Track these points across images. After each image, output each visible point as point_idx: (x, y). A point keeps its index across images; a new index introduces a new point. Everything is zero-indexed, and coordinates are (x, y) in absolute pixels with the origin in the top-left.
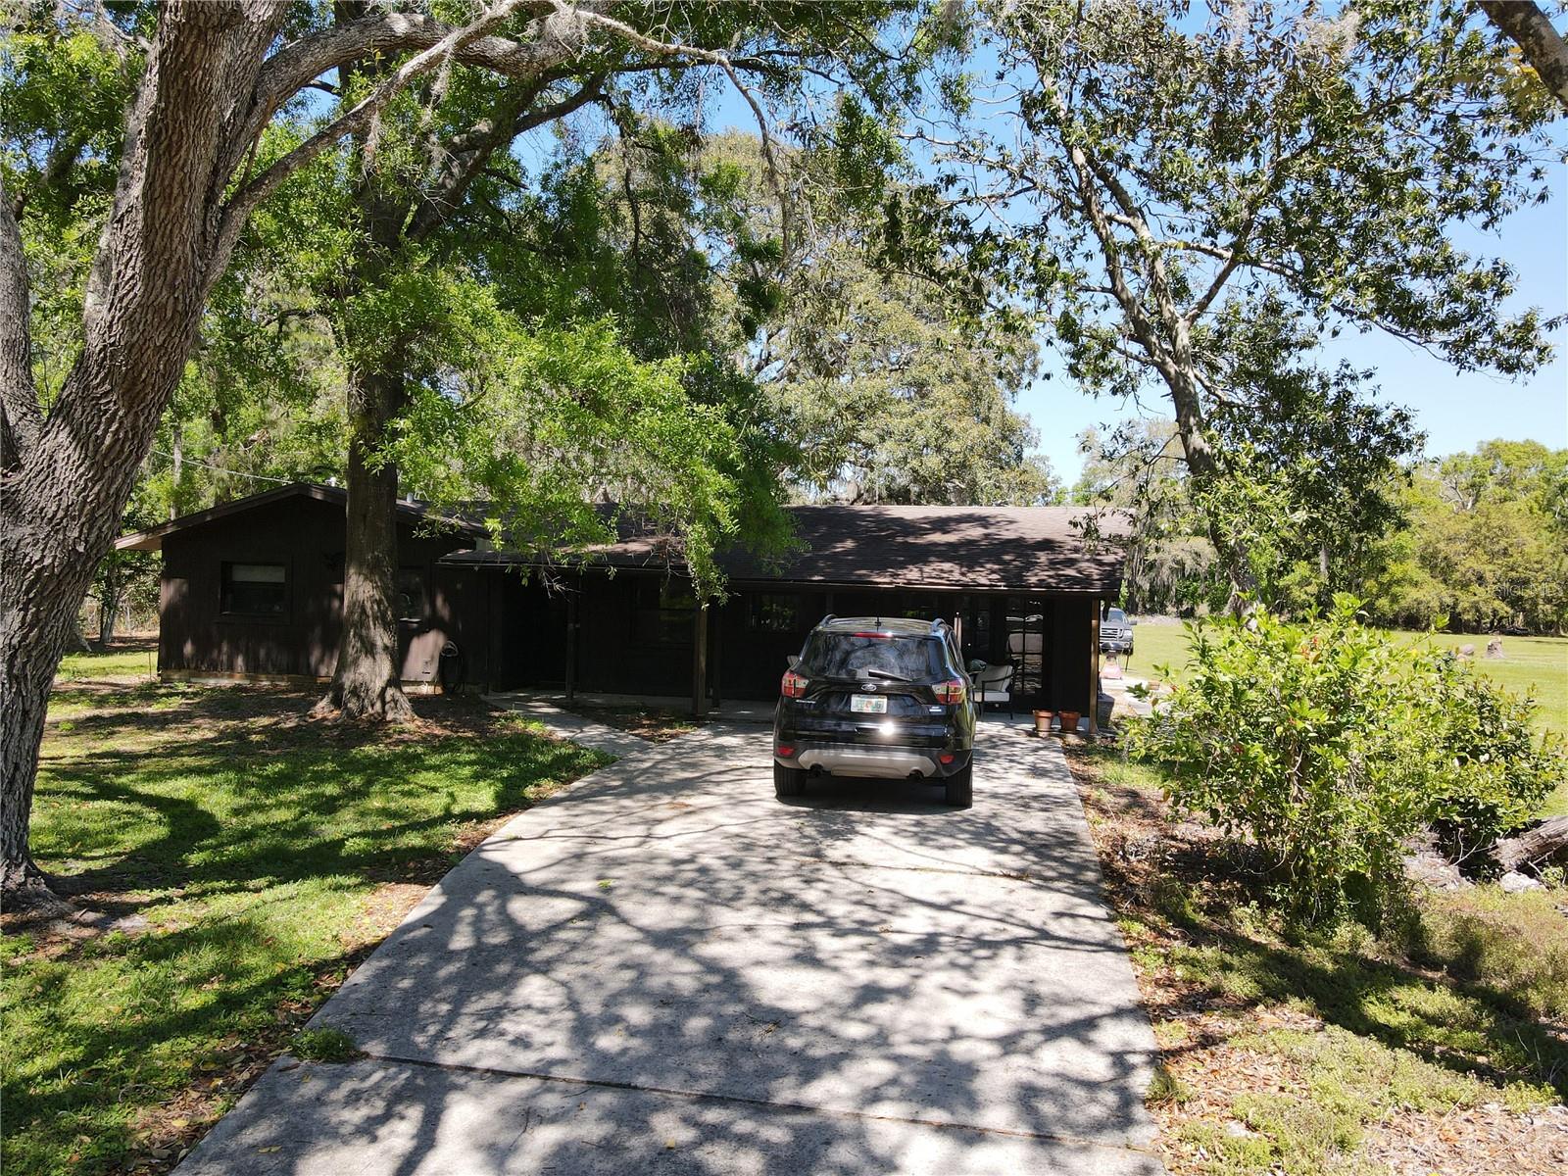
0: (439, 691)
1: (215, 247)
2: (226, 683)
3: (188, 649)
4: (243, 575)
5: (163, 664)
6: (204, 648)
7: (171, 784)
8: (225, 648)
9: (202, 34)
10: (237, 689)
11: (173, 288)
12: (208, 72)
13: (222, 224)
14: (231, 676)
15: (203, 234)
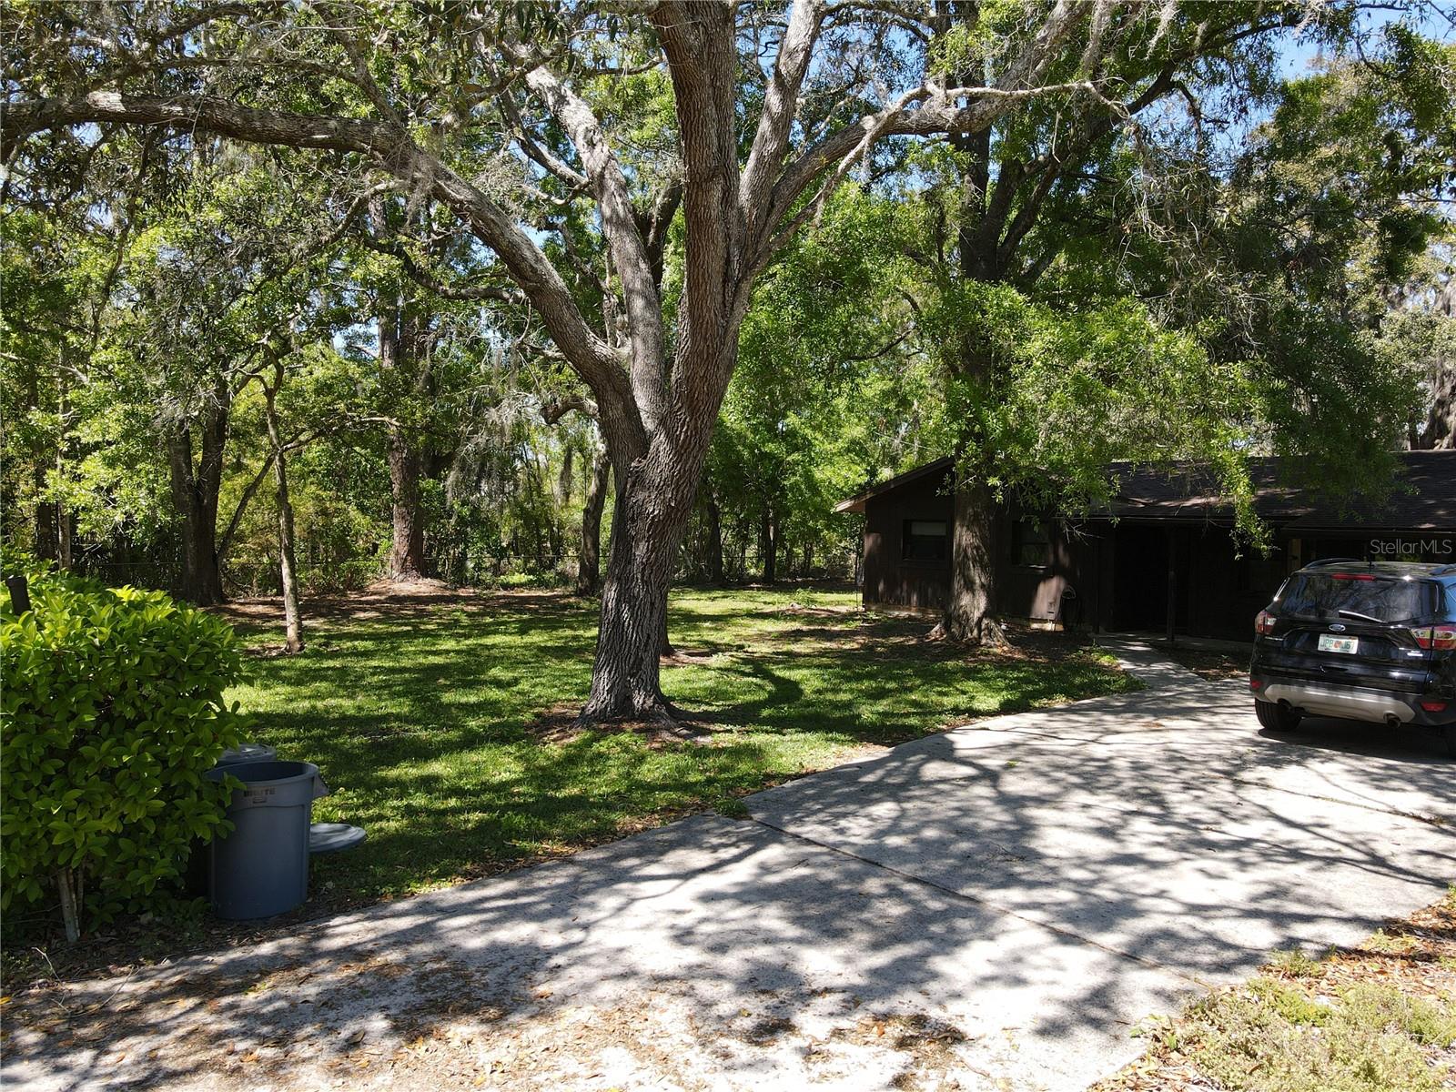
0: (1060, 628)
1: (732, 309)
2: (904, 614)
3: (881, 587)
4: (919, 530)
5: (865, 600)
6: (891, 587)
7: (797, 672)
8: (905, 587)
9: (700, 186)
10: (910, 618)
11: (706, 340)
12: (708, 207)
13: (735, 294)
14: (909, 610)
15: (724, 303)
